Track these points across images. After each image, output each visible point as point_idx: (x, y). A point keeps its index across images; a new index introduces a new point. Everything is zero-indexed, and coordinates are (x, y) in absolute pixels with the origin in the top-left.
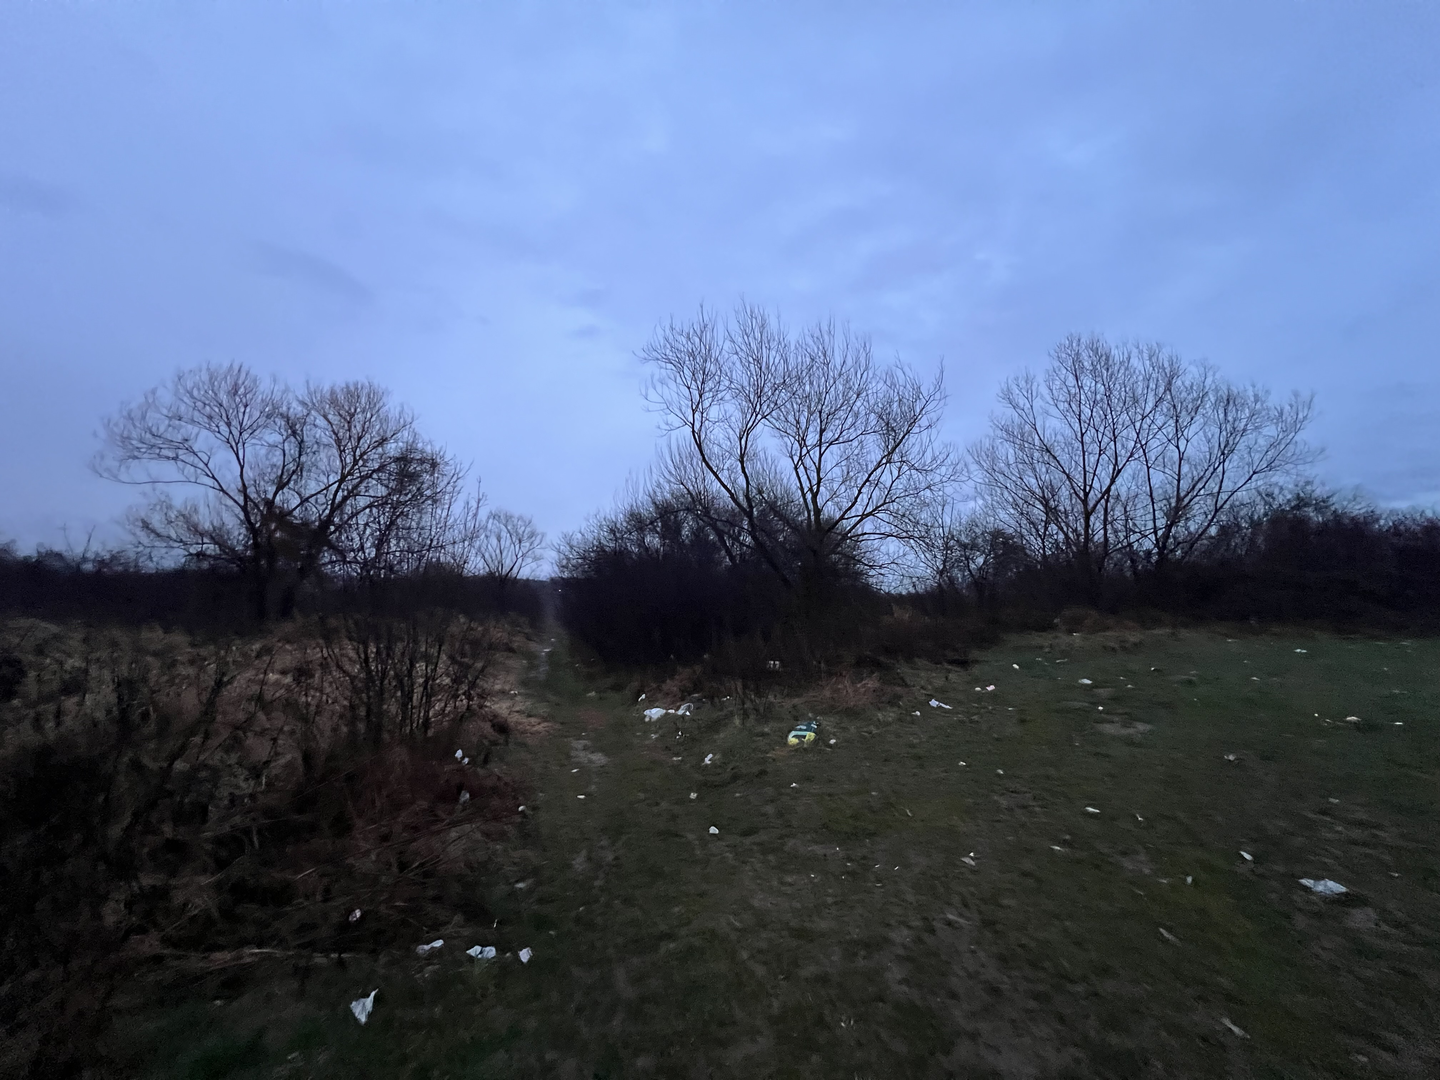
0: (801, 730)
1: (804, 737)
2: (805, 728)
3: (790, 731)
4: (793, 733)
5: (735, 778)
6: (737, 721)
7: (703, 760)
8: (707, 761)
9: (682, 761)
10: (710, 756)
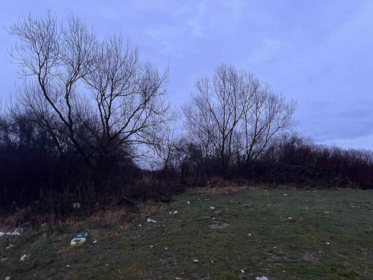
0: (78, 237)
1: (80, 241)
2: (81, 236)
3: (72, 239)
4: (74, 239)
5: (35, 266)
6: (45, 235)
7: (20, 258)
8: (22, 258)
9: (7, 260)
10: (25, 256)
